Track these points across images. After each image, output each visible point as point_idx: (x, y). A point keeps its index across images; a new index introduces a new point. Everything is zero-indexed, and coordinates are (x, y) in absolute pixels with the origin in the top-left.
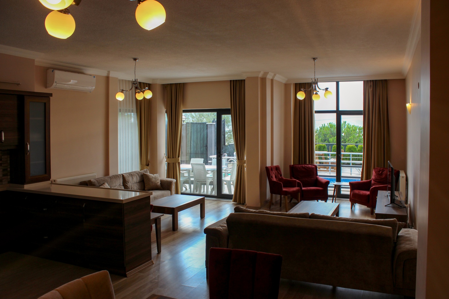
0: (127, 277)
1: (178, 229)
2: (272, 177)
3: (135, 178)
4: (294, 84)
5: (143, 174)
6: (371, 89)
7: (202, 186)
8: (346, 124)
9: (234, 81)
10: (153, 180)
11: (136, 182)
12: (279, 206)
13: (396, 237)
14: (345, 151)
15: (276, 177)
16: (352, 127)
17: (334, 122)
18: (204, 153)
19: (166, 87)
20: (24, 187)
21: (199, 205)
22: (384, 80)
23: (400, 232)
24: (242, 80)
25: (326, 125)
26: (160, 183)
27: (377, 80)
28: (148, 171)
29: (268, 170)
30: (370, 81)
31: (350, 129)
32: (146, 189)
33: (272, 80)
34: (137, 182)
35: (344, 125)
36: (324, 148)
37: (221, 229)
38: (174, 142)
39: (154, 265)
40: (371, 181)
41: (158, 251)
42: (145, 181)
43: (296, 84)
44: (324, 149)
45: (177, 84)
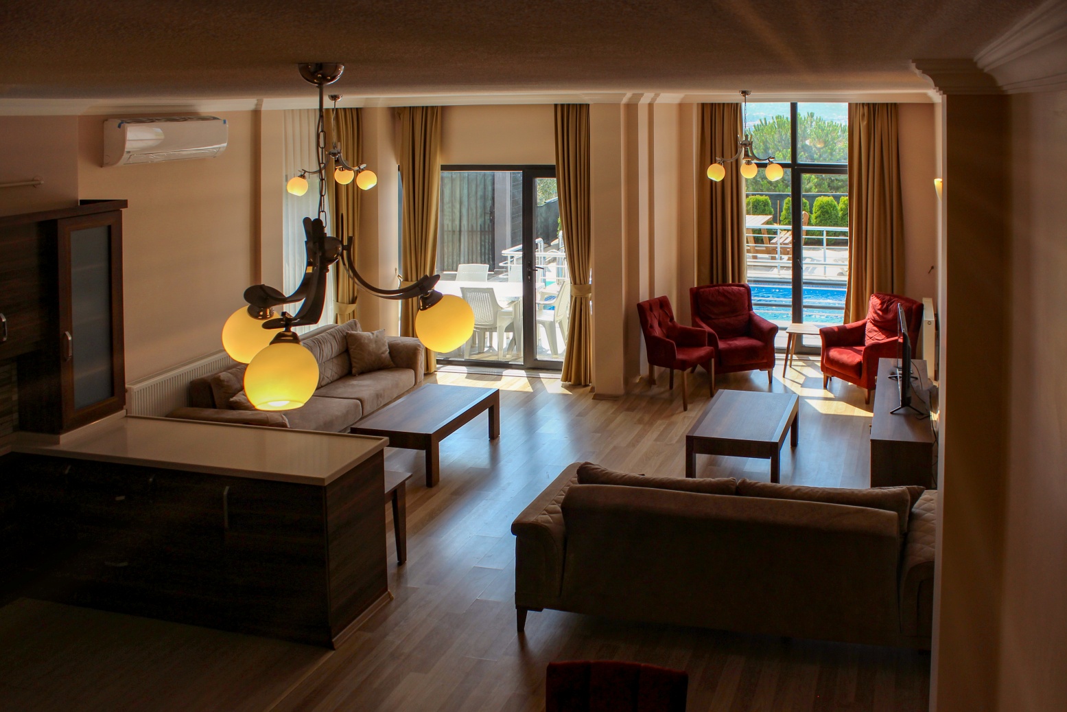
0: (334, 649)
1: (438, 480)
2: (652, 327)
3: (326, 349)
4: (698, 104)
5: (347, 333)
6: (865, 123)
7: (487, 334)
8: (815, 118)
9: (562, 105)
10: (372, 347)
11: (329, 358)
12: (668, 387)
13: (907, 514)
14: (809, 224)
15: (660, 325)
16: (829, 126)
17: (788, 115)
18: (487, 229)
19: (399, 115)
20: (57, 442)
21: (487, 411)
22: (891, 104)
23: (916, 505)
24: (583, 104)
25: (770, 121)
26: (388, 352)
27: (876, 104)
28: (359, 325)
29: (643, 311)
30: (863, 104)
31: (823, 130)
32: (354, 371)
33: (651, 106)
34: (333, 356)
35: (809, 123)
36: (764, 206)
37: (549, 522)
38: (419, 247)
39: (393, 604)
40: (864, 325)
41: (399, 558)
42: (351, 351)
43: (703, 105)
44: (766, 208)
45: (427, 107)
